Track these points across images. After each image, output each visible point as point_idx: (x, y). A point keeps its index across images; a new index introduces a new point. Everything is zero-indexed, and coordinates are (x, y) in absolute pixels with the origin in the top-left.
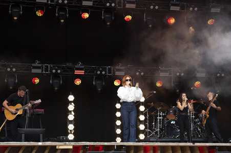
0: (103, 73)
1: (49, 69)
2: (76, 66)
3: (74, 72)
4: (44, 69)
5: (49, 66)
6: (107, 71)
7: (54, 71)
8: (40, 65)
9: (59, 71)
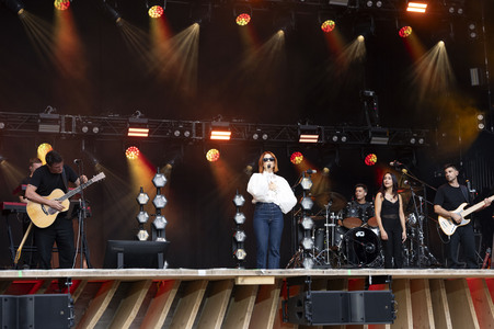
0: (187, 134)
1: (74, 125)
2: (131, 120)
3: (128, 132)
4: (63, 125)
5: (74, 118)
6: (194, 131)
7: (85, 129)
8: (56, 116)
9: (96, 130)
